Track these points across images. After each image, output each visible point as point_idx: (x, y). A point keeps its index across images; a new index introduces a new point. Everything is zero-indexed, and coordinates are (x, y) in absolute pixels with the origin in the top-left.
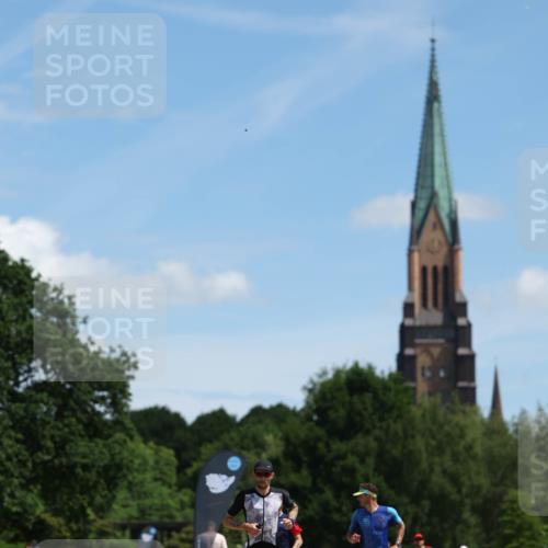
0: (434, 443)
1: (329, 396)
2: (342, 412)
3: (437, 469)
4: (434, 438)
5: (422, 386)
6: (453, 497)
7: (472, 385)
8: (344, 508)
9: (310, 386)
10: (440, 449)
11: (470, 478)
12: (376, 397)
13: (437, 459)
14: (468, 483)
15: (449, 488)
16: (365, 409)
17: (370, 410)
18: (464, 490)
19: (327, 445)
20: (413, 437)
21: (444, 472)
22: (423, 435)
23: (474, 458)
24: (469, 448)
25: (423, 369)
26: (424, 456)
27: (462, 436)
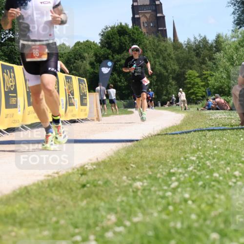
0: (155, 53)
1: (111, 37)
2: (117, 43)
3: (158, 63)
4: (155, 51)
5: (144, 30)
6: (165, 74)
7: (165, 29)
8: (122, 80)
9: (102, 33)
10: (158, 56)
11: (171, 66)
12: (130, 36)
13: (157, 60)
14: (170, 68)
15: (163, 71)
16: (126, 41)
17: (128, 42)
18: (169, 71)
19: (113, 56)
20: (147, 51)
21: (160, 64)
22: (150, 51)
23: (172, 59)
24: (169, 55)
25: (143, 23)
26: (152, 59)
27: (166, 50)
